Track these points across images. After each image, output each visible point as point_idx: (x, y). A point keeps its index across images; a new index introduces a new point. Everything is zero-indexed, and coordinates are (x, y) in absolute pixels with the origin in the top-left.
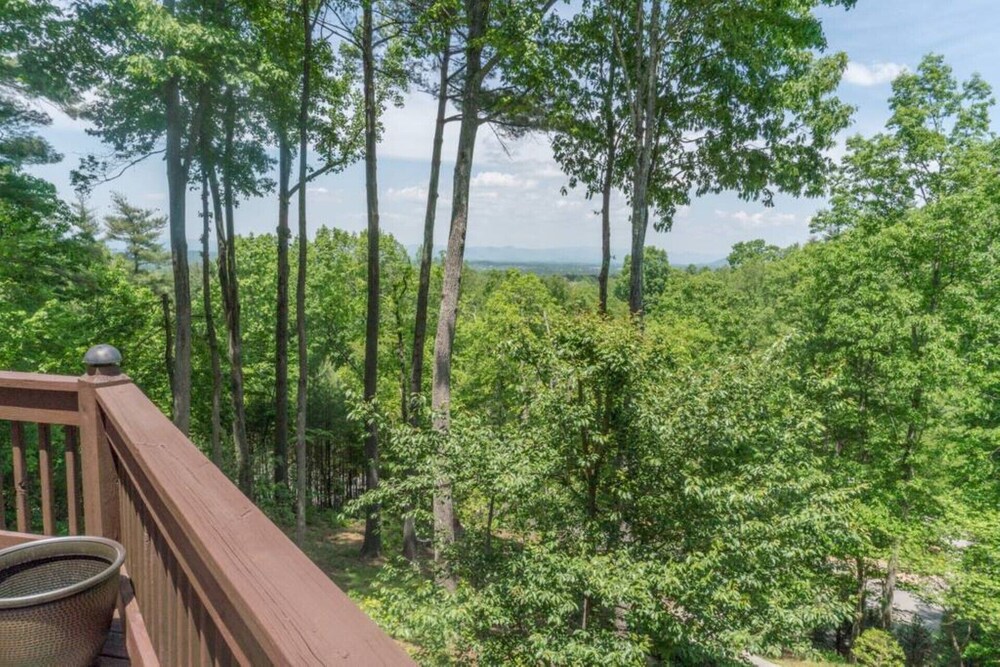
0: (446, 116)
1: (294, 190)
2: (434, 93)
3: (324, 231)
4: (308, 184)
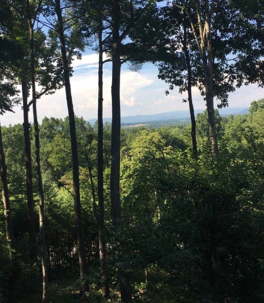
0: (103, 60)
1: (30, 103)
2: (96, 50)
3: (46, 120)
4: (37, 100)
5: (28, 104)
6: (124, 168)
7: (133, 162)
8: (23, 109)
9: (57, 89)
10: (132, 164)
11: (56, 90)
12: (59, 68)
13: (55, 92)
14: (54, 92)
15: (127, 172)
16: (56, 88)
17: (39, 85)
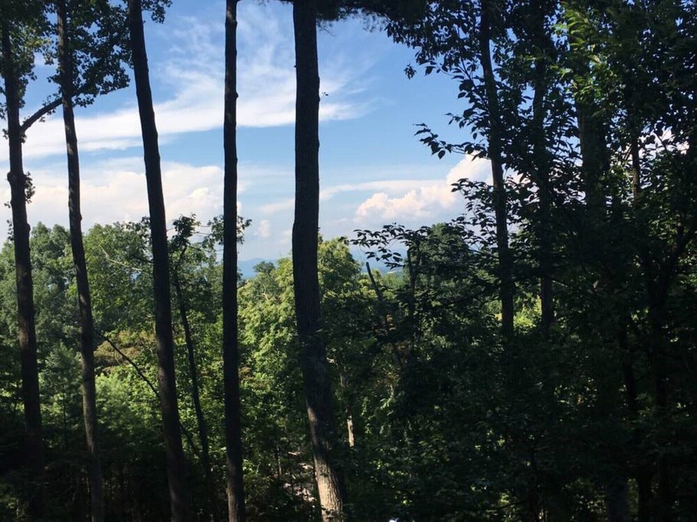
5: (21, 124)
6: (261, 322)
7: (284, 305)
8: (7, 136)
9: (98, 95)
10: (284, 310)
11: (95, 96)
12: (104, 39)
13: (93, 100)
14: (91, 102)
15: (269, 332)
16: (95, 92)
17: (50, 81)
